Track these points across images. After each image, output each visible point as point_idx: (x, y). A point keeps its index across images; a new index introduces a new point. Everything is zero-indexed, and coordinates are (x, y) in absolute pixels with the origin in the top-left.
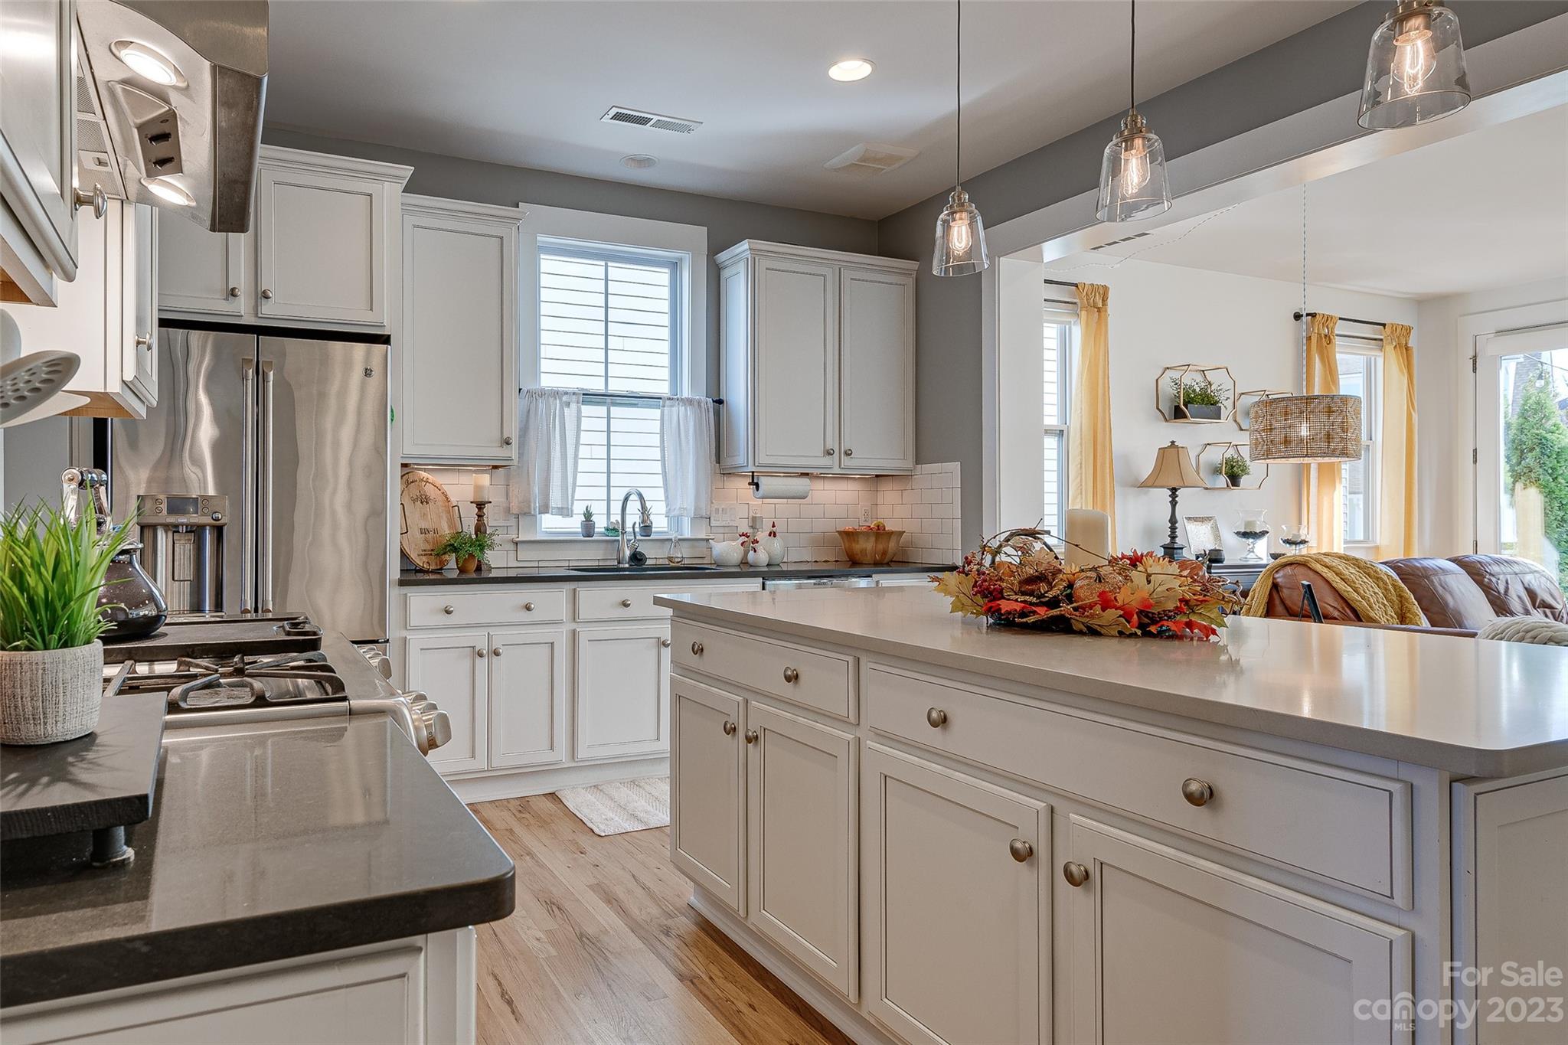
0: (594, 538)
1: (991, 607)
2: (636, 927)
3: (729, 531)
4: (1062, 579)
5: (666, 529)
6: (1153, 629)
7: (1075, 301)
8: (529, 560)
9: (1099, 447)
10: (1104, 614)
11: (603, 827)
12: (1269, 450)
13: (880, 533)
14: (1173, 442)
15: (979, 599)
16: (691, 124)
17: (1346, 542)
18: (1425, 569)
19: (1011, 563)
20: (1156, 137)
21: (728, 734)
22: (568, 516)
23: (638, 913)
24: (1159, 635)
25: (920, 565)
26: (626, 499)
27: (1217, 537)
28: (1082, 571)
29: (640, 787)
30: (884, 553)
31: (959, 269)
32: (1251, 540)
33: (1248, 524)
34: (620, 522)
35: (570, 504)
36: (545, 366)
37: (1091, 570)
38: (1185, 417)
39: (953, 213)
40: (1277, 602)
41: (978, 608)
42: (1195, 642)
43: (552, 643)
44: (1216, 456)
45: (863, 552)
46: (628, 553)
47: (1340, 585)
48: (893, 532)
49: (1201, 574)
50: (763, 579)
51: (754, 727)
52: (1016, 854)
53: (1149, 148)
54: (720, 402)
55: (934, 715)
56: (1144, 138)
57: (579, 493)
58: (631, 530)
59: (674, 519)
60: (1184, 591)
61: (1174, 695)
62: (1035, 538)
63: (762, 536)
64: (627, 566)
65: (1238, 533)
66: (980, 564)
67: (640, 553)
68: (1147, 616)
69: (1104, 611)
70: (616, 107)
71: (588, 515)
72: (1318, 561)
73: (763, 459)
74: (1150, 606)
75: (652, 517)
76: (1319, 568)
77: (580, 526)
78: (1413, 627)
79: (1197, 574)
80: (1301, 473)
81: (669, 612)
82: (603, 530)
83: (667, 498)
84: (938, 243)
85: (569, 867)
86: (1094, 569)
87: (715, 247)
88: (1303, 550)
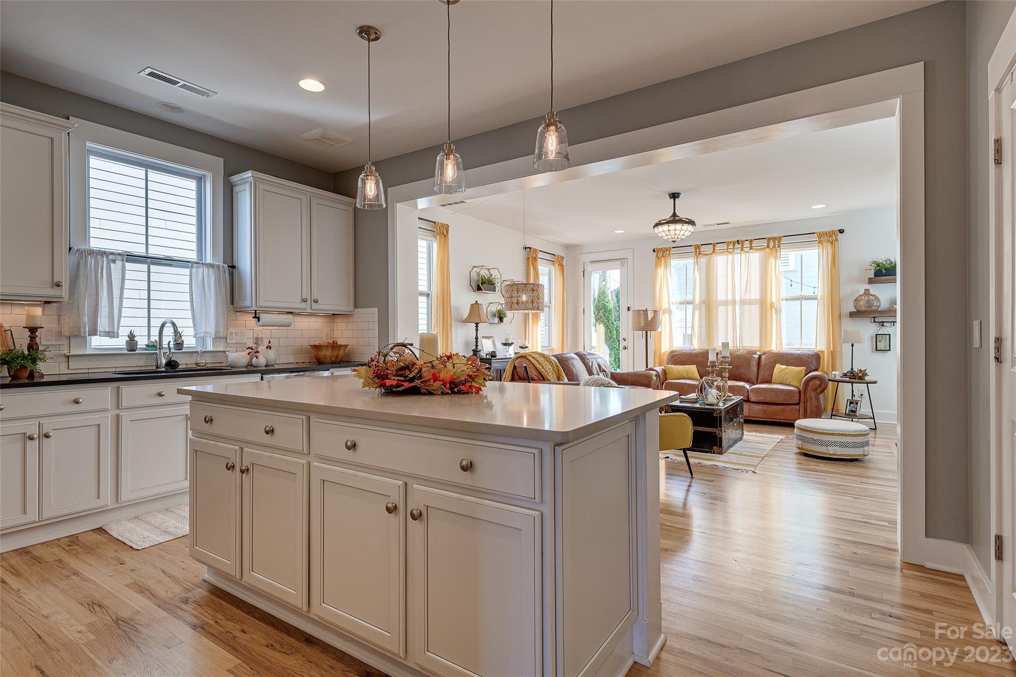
0: (137, 352)
1: (382, 384)
2: (162, 604)
3: (239, 346)
4: (416, 368)
5: (194, 345)
6: (456, 390)
7: (434, 230)
8: (79, 368)
9: (445, 303)
10: (435, 384)
11: (140, 543)
12: (511, 306)
13: (334, 346)
14: (476, 302)
15: (376, 380)
16: (209, 92)
17: (542, 347)
18: (566, 357)
19: (392, 360)
20: (459, 156)
21: (229, 470)
22: (114, 337)
23: (164, 594)
24: (460, 392)
25: (357, 363)
26: (163, 326)
27: (494, 345)
28: (425, 363)
29: (172, 512)
30: (337, 357)
31: (371, 206)
32: (507, 347)
33: (506, 339)
34: (158, 341)
35: (116, 328)
36: (93, 233)
37: (429, 363)
38: (482, 290)
39: (367, 176)
40: (515, 374)
41: (376, 384)
42: (474, 395)
43: (99, 425)
44: (494, 308)
45: (325, 356)
46: (164, 361)
47: (538, 366)
48: (342, 345)
49: (477, 363)
50: (262, 374)
51: (246, 463)
52: (389, 510)
53: (456, 160)
54: (233, 267)
55: (349, 443)
56: (454, 155)
57: (123, 322)
58: (167, 346)
59: (200, 339)
60: (469, 371)
61: (457, 421)
62: (406, 347)
63: (262, 349)
64: (164, 369)
65: (502, 344)
66: (378, 362)
67: (175, 362)
68: (453, 384)
69: (434, 383)
70: (150, 68)
71: (132, 337)
72: (530, 355)
73: (262, 303)
74: (454, 379)
75: (183, 338)
76: (530, 358)
77: (125, 344)
78: (561, 382)
79: (475, 363)
80: (526, 317)
81: (189, 398)
82: (145, 346)
83: (194, 325)
84: (359, 190)
85: (110, 576)
86: (431, 362)
87: (229, 172)
88: (526, 351)
